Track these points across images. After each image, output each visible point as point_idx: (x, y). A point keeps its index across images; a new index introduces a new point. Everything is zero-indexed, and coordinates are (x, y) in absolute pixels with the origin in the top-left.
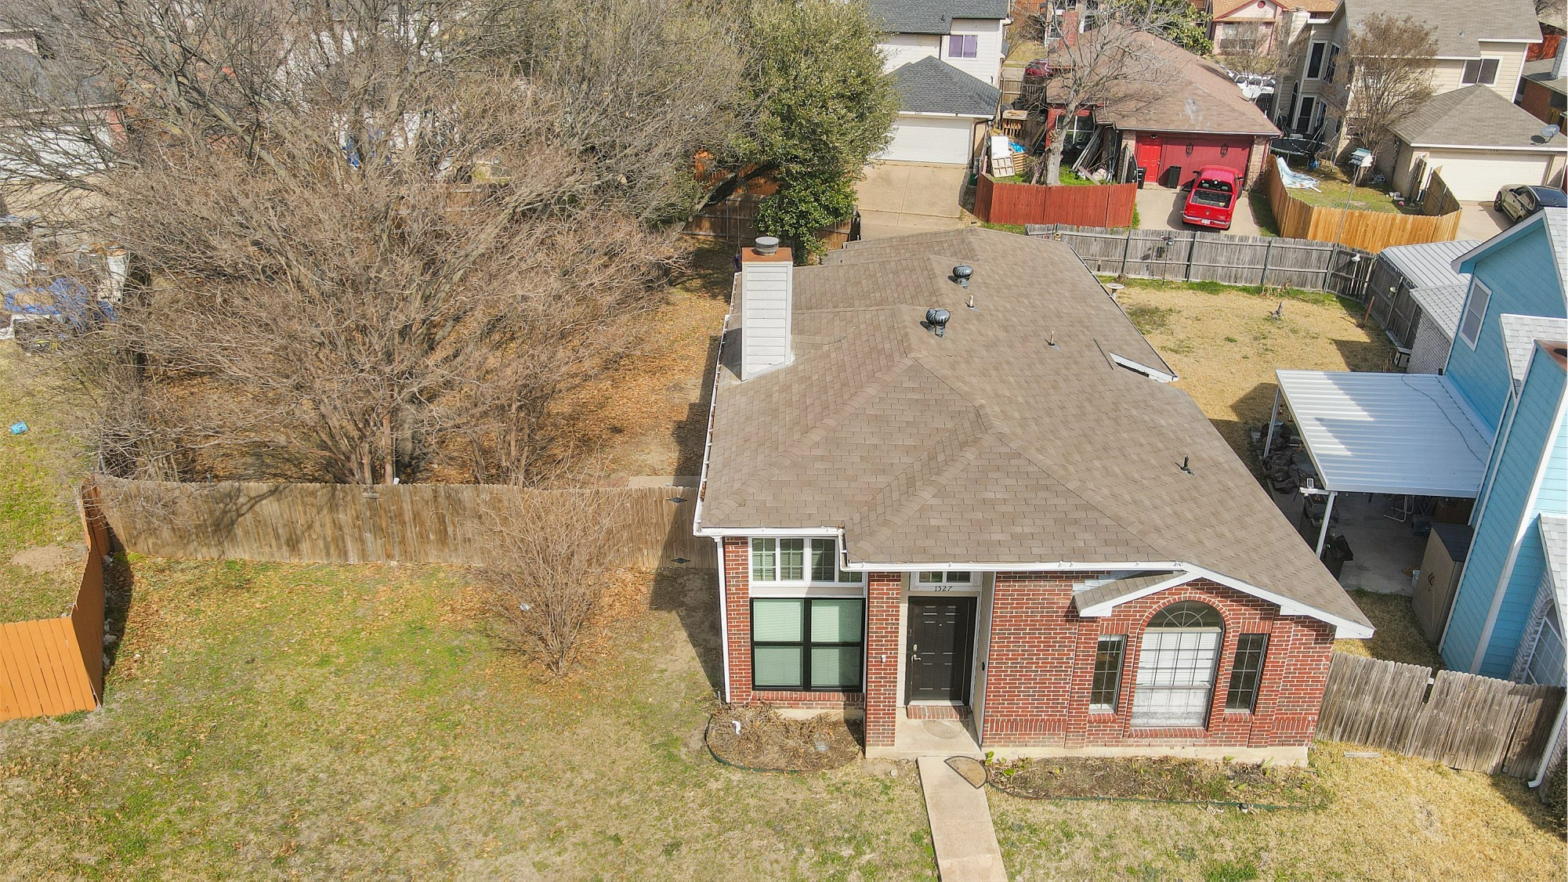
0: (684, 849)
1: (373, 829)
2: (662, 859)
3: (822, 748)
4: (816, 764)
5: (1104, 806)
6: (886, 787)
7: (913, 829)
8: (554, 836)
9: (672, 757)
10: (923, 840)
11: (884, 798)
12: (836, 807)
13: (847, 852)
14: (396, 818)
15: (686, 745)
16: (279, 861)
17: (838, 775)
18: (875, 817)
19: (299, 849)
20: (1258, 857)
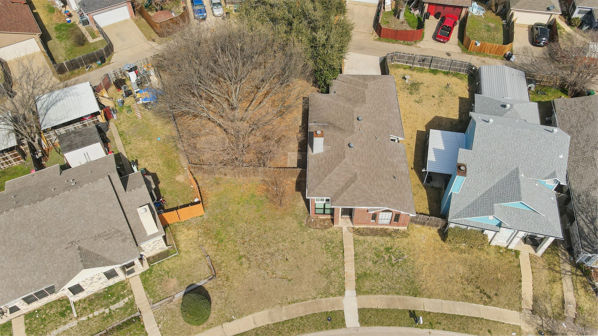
0: (305, 243)
1: (256, 239)
2: (301, 245)
3: (326, 224)
4: (326, 228)
5: (371, 237)
6: (337, 232)
7: (340, 240)
8: (284, 241)
9: (302, 226)
10: (342, 242)
11: (336, 234)
12: (328, 236)
13: (330, 244)
14: (259, 237)
15: (304, 223)
16: (243, 244)
17: (329, 230)
18: (335, 238)
19: (246, 242)
20: (393, 246)
